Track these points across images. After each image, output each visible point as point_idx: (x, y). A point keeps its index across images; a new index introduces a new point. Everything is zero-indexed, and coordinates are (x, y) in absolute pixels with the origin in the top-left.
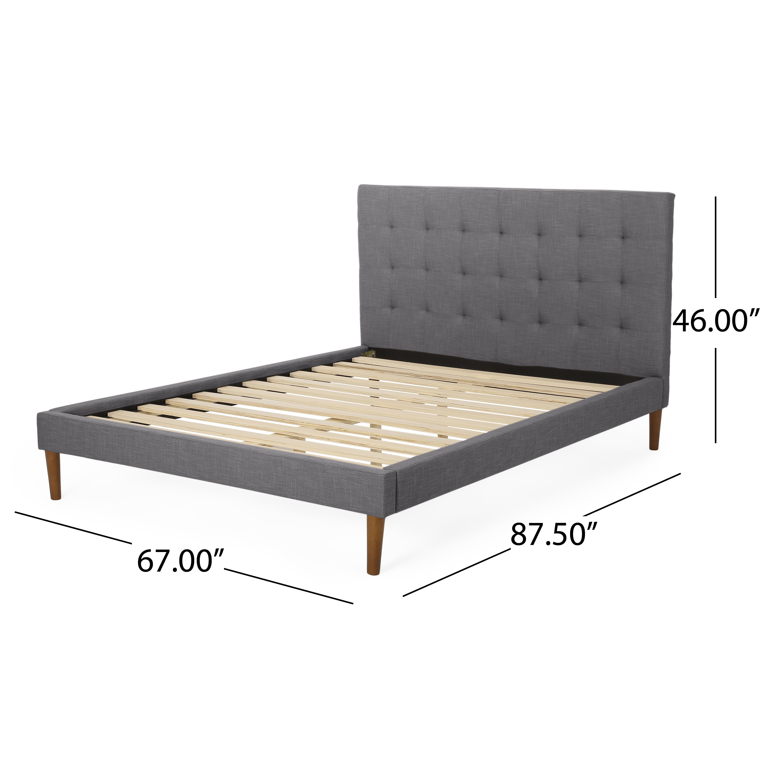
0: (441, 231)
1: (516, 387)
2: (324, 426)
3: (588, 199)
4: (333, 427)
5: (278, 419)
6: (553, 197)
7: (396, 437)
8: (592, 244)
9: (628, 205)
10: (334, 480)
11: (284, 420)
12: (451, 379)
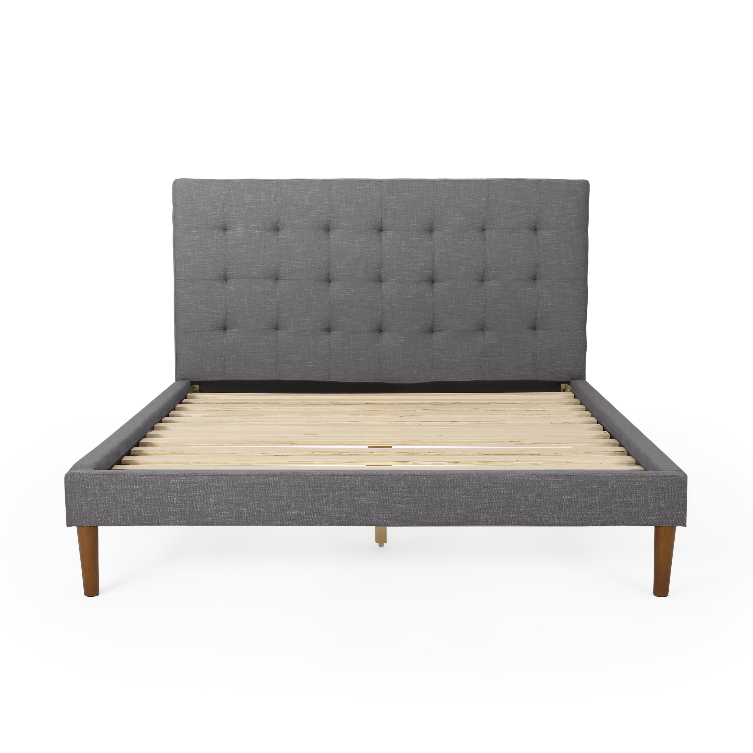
0: (302, 231)
1: (451, 403)
2: (406, 452)
3: (497, 188)
4: (420, 452)
5: (331, 453)
6: (452, 186)
7: (514, 452)
8: (502, 238)
9: (546, 193)
10: (615, 492)
11: (341, 453)
12: (360, 403)
